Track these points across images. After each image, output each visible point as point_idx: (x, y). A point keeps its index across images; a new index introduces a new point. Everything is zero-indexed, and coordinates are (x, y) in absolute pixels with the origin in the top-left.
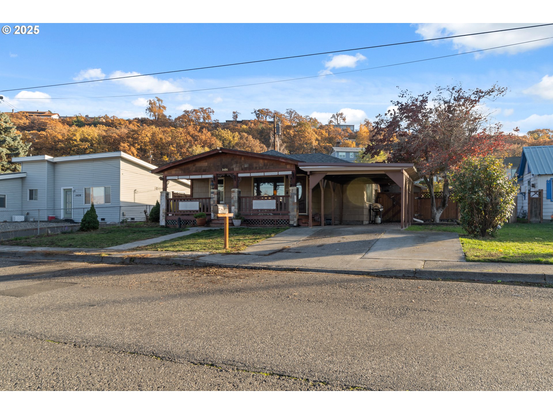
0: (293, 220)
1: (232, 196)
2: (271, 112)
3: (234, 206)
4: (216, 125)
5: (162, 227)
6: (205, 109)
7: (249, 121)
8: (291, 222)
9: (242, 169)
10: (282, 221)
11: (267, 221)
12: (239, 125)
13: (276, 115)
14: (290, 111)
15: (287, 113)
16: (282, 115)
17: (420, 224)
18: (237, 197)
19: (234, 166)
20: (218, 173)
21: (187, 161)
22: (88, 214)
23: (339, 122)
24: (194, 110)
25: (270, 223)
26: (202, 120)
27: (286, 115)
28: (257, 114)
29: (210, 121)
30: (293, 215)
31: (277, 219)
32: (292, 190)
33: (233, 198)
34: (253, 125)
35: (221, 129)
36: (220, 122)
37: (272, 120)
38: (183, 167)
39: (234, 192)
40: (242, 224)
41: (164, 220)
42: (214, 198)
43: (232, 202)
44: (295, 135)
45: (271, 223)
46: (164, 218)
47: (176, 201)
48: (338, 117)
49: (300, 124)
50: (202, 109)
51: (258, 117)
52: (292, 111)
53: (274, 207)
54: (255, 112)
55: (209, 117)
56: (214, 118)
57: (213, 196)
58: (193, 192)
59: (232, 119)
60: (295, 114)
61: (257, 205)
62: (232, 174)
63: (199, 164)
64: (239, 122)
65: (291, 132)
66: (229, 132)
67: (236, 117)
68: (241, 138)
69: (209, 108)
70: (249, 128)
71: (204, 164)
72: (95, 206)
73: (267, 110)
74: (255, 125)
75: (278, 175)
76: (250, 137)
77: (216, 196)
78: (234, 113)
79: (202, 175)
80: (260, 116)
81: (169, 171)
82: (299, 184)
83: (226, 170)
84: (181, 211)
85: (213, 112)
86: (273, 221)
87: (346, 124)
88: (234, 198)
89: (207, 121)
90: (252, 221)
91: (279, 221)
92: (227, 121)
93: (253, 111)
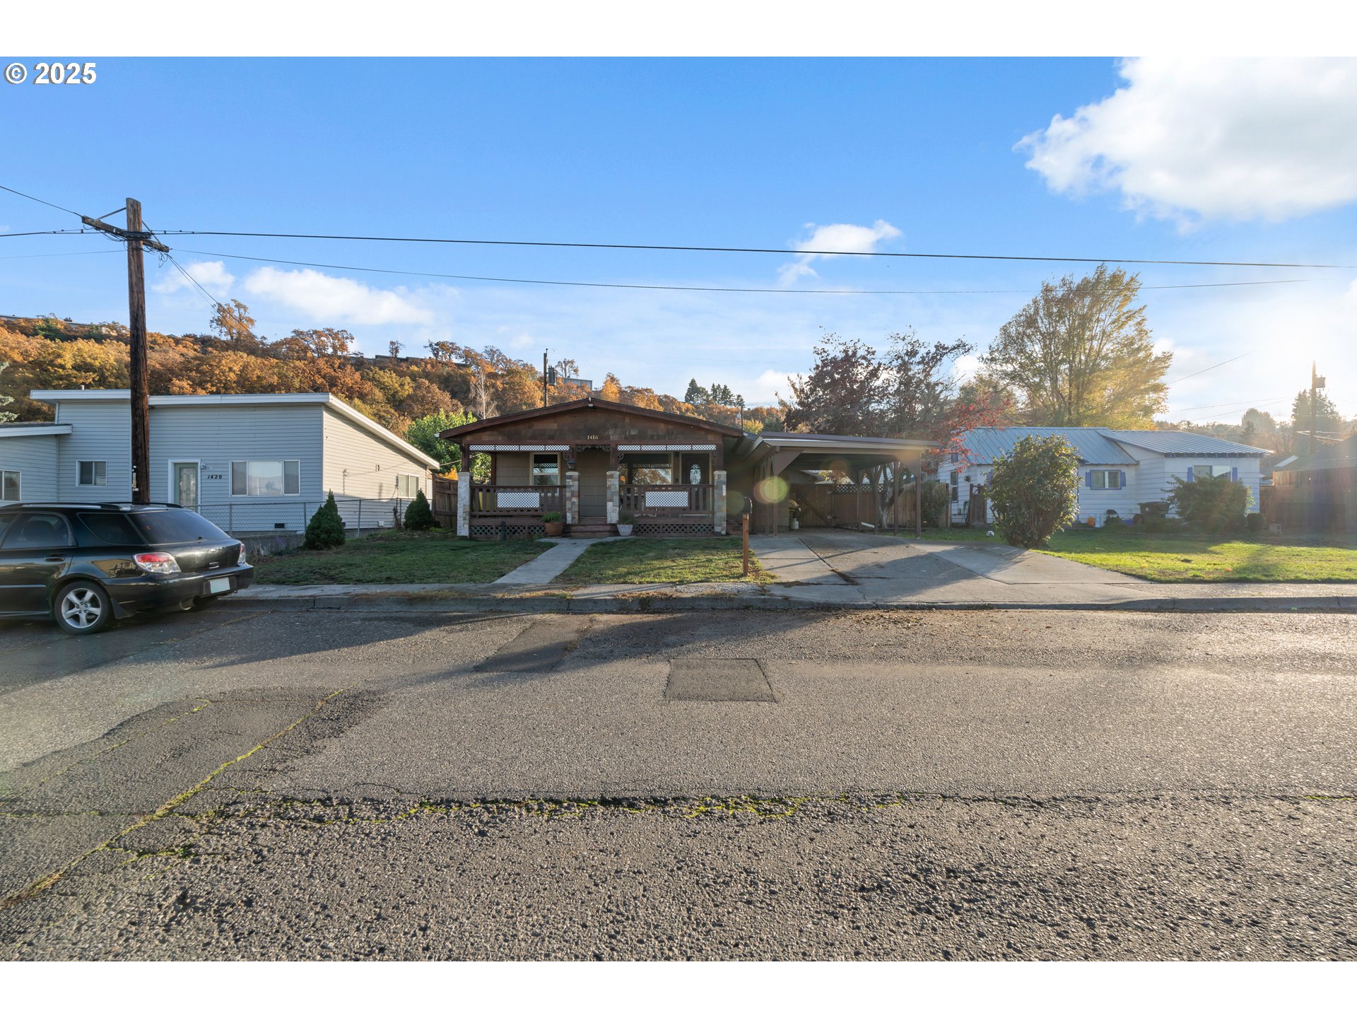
0: (720, 525)
1: (608, 483)
2: (458, 348)
3: (611, 500)
4: (359, 363)
5: (464, 538)
6: (335, 331)
7: (422, 359)
8: (717, 529)
9: (626, 438)
10: (699, 527)
11: (672, 527)
12: (404, 365)
13: (468, 354)
14: (491, 350)
15: (486, 351)
16: (477, 355)
17: (871, 531)
18: (618, 486)
19: (611, 432)
20: (578, 442)
21: (522, 418)
22: (321, 513)
23: (568, 375)
24: (315, 332)
25: (677, 530)
26: (330, 351)
27: (484, 354)
28: (433, 350)
29: (345, 353)
30: (721, 517)
31: (692, 523)
32: (719, 476)
33: (610, 487)
34: (429, 366)
35: (377, 369)
36: (365, 356)
37: (460, 361)
38: (507, 429)
39: (612, 476)
40: (635, 532)
41: (467, 526)
42: (572, 486)
43: (609, 494)
44: (504, 389)
45: (680, 530)
46: (467, 522)
47: (492, 490)
48: (566, 365)
49: (511, 372)
50: (328, 330)
51: (436, 355)
52: (494, 349)
53: (685, 504)
54: (431, 345)
55: (343, 347)
56: (353, 348)
57: (571, 483)
58: (498, 474)
59: (388, 354)
60: (498, 356)
61: (653, 499)
62: (605, 446)
63: (539, 426)
64: (402, 360)
65: (498, 383)
66: (394, 375)
67: (397, 351)
68: (418, 387)
69: (345, 331)
70: (423, 371)
71: (552, 426)
72: (335, 499)
73: (452, 344)
74: (433, 366)
75: (692, 450)
76: (435, 387)
77: (576, 483)
78: (392, 343)
79: (545, 445)
80: (440, 353)
81: (477, 436)
82: (696, 466)
83: (593, 437)
84: (501, 510)
85: (352, 338)
86: (683, 528)
87: (580, 378)
88: (613, 487)
89: (339, 353)
90: (645, 527)
91: (694, 528)
92: (377, 357)
93: (428, 345)
